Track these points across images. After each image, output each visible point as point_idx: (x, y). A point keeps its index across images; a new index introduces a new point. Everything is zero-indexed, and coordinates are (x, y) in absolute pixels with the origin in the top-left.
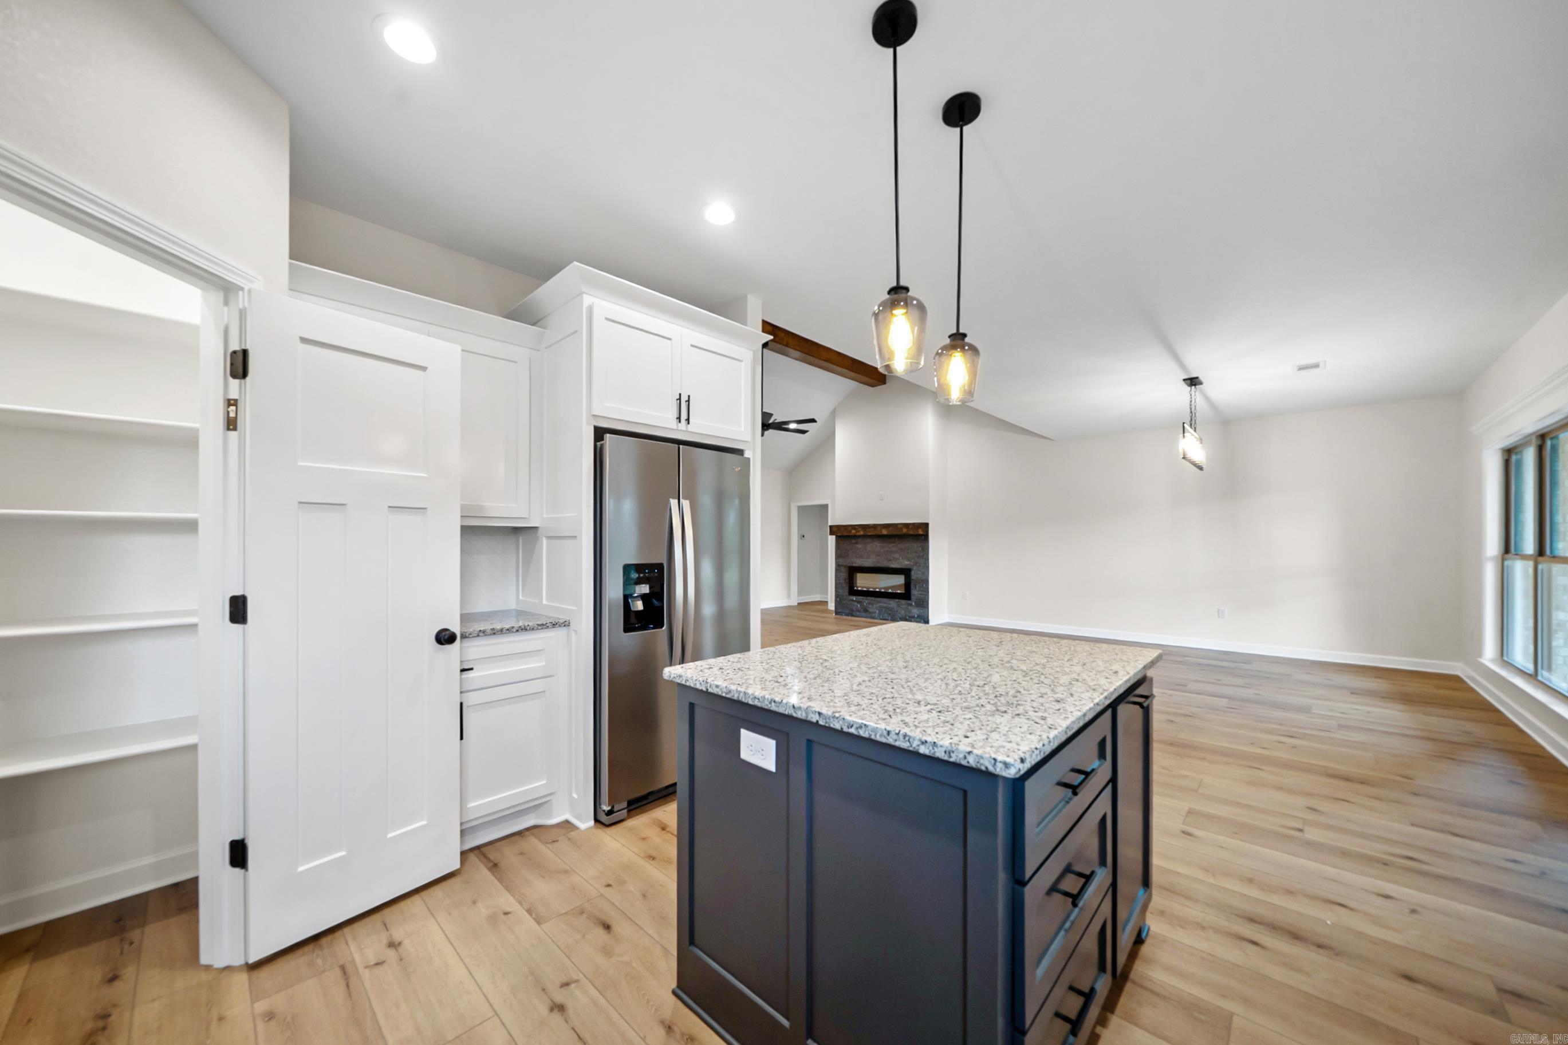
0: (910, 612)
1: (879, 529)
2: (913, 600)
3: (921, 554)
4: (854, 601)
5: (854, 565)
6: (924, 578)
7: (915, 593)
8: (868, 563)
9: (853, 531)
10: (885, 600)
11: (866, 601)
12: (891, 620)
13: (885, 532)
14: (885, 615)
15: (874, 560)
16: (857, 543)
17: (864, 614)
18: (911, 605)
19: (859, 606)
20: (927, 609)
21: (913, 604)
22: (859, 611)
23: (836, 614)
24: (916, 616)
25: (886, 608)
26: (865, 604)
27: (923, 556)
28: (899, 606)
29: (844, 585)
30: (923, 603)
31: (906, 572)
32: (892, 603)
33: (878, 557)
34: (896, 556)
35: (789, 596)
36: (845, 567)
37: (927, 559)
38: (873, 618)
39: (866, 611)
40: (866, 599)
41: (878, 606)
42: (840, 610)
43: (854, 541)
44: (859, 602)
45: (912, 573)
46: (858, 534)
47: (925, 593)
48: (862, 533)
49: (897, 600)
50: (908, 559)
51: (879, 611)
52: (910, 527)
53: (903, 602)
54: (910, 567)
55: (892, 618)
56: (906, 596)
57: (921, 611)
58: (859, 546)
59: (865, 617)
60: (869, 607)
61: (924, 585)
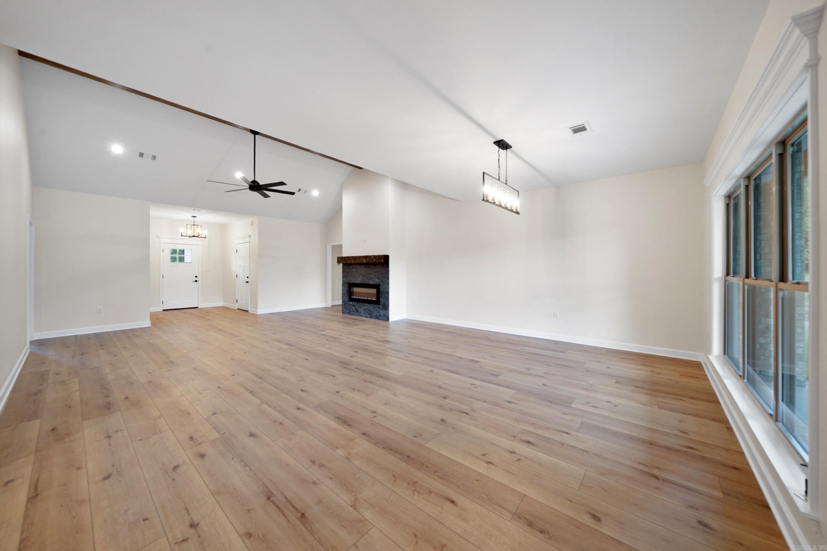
0: (379, 312)
1: (361, 259)
2: (381, 305)
3: (385, 276)
4: (351, 305)
5: (351, 282)
6: (386, 290)
7: (382, 300)
8: (358, 281)
9: (349, 261)
10: (366, 304)
11: (357, 305)
12: (370, 318)
13: (364, 261)
14: (367, 314)
15: (361, 279)
16: (353, 268)
17: (356, 313)
18: (379, 308)
19: (354, 308)
20: (388, 311)
21: (381, 307)
22: (354, 312)
23: (342, 313)
24: (382, 315)
25: (367, 309)
26: (357, 307)
27: (386, 276)
28: (373, 308)
29: (347, 295)
30: (386, 307)
31: (377, 287)
32: (370, 307)
33: (363, 277)
34: (372, 276)
35: (326, 301)
36: (347, 283)
37: (388, 279)
38: (361, 316)
39: (357, 311)
40: (357, 304)
41: (363, 308)
42: (344, 311)
43: (351, 267)
44: (354, 306)
45: (381, 287)
46: (351, 262)
47: (387, 300)
48: (353, 262)
49: (372, 305)
50: (379, 278)
51: (364, 311)
52: (377, 258)
53: (376, 306)
54: (380, 284)
55: (370, 316)
56: (377, 302)
57: (385, 312)
58: (354, 270)
59: (357, 315)
60: (358, 309)
61: (387, 295)
